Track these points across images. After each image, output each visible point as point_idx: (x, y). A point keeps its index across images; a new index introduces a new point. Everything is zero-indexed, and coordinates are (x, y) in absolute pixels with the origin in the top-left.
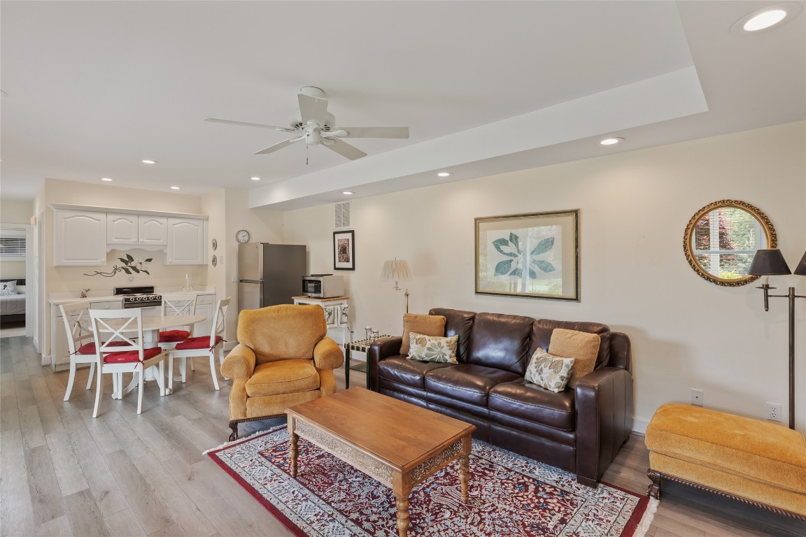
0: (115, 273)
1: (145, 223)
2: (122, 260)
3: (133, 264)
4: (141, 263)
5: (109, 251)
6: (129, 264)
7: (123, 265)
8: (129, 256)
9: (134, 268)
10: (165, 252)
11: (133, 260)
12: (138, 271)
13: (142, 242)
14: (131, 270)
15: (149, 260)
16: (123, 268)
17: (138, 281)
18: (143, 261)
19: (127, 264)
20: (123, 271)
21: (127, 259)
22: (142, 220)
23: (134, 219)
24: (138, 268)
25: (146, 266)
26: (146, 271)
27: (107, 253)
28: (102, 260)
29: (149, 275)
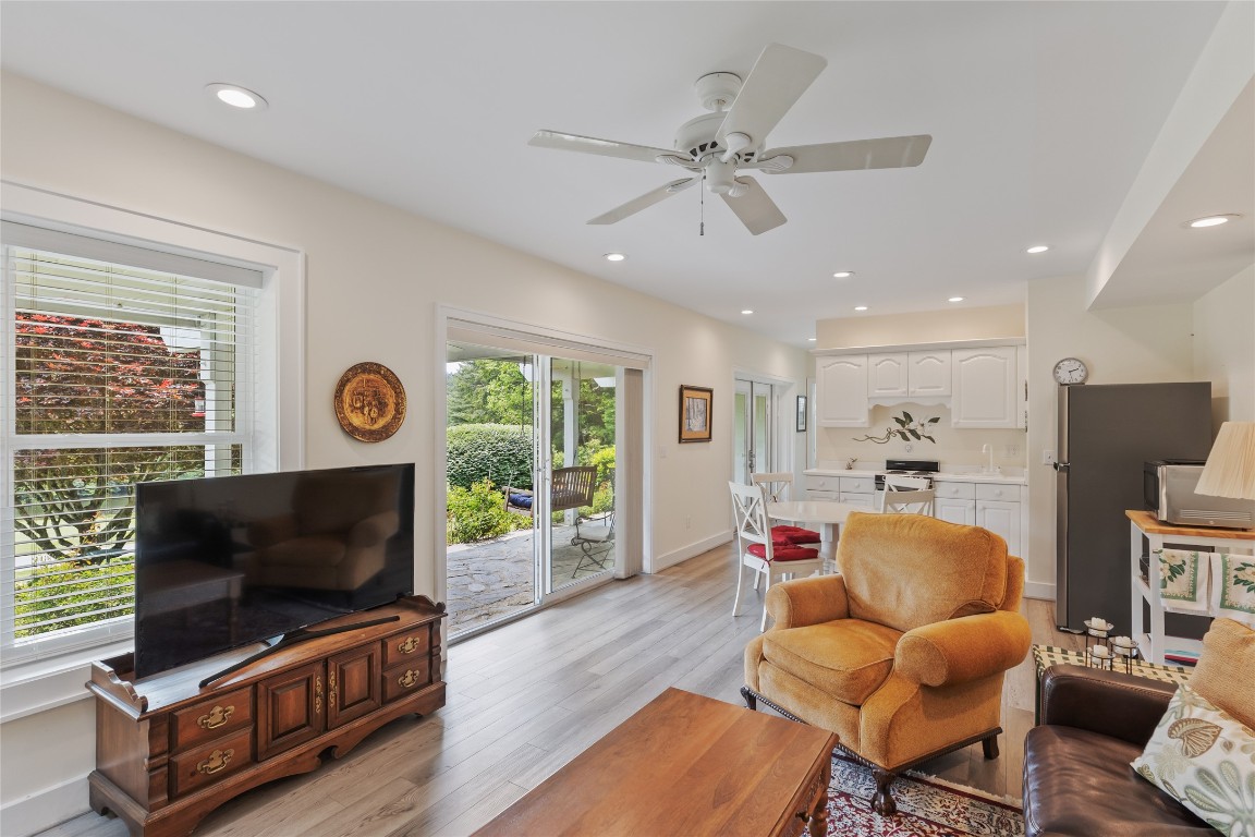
0: (889, 438)
1: (918, 363)
2: (898, 420)
3: (912, 426)
4: (923, 425)
5: (871, 407)
6: (907, 426)
7: (899, 427)
8: (907, 415)
9: (913, 432)
10: (948, 406)
11: (911, 420)
12: (918, 437)
13: (913, 392)
14: (909, 435)
15: (935, 420)
16: (898, 431)
17: (919, 452)
18: (926, 422)
19: (903, 426)
20: (898, 435)
21: (904, 419)
22: (914, 358)
23: (902, 358)
24: (919, 432)
25: (930, 429)
26: (930, 438)
27: (869, 410)
28: (863, 419)
29: (934, 442)
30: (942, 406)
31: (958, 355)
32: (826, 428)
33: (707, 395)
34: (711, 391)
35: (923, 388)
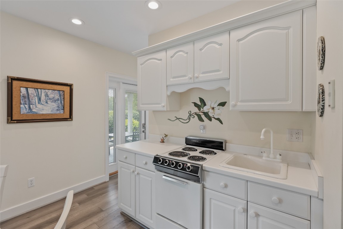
0: (189, 119)
1: (201, 50)
2: (196, 105)
3: (205, 109)
4: (213, 108)
5: (169, 93)
6: (202, 109)
7: (196, 110)
8: (202, 100)
9: (206, 114)
10: (227, 89)
11: (205, 105)
12: (210, 119)
13: (197, 77)
14: (203, 117)
15: (223, 104)
16: (196, 114)
17: (211, 131)
18: (215, 105)
19: (199, 110)
20: (196, 117)
21: (200, 104)
23: (188, 48)
24: (211, 115)
25: (219, 112)
26: (218, 119)
27: (168, 96)
28: (163, 104)
29: (222, 123)
30: (222, 89)
32: (154, 111)
33: (67, 89)
34: (70, 86)
35: (203, 73)
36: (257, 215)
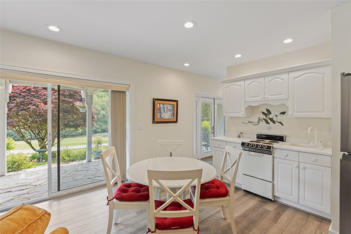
0: (259, 122)
1: (269, 82)
2: (263, 113)
3: (271, 116)
4: (276, 116)
5: (246, 106)
6: (268, 116)
7: (264, 117)
8: (268, 110)
9: (272, 120)
10: (287, 105)
11: (270, 113)
12: (274, 122)
14: (269, 121)
15: (283, 113)
16: (264, 119)
17: (275, 130)
18: (278, 114)
19: (266, 116)
20: (264, 121)
21: (267, 113)
22: (268, 79)
23: (261, 80)
24: (275, 120)
25: (280, 118)
26: (280, 123)
27: (246, 108)
28: (242, 113)
29: (283, 125)
30: (283, 105)
31: (292, 75)
33: (175, 103)
34: (177, 101)
35: (271, 95)
36: (305, 168)
